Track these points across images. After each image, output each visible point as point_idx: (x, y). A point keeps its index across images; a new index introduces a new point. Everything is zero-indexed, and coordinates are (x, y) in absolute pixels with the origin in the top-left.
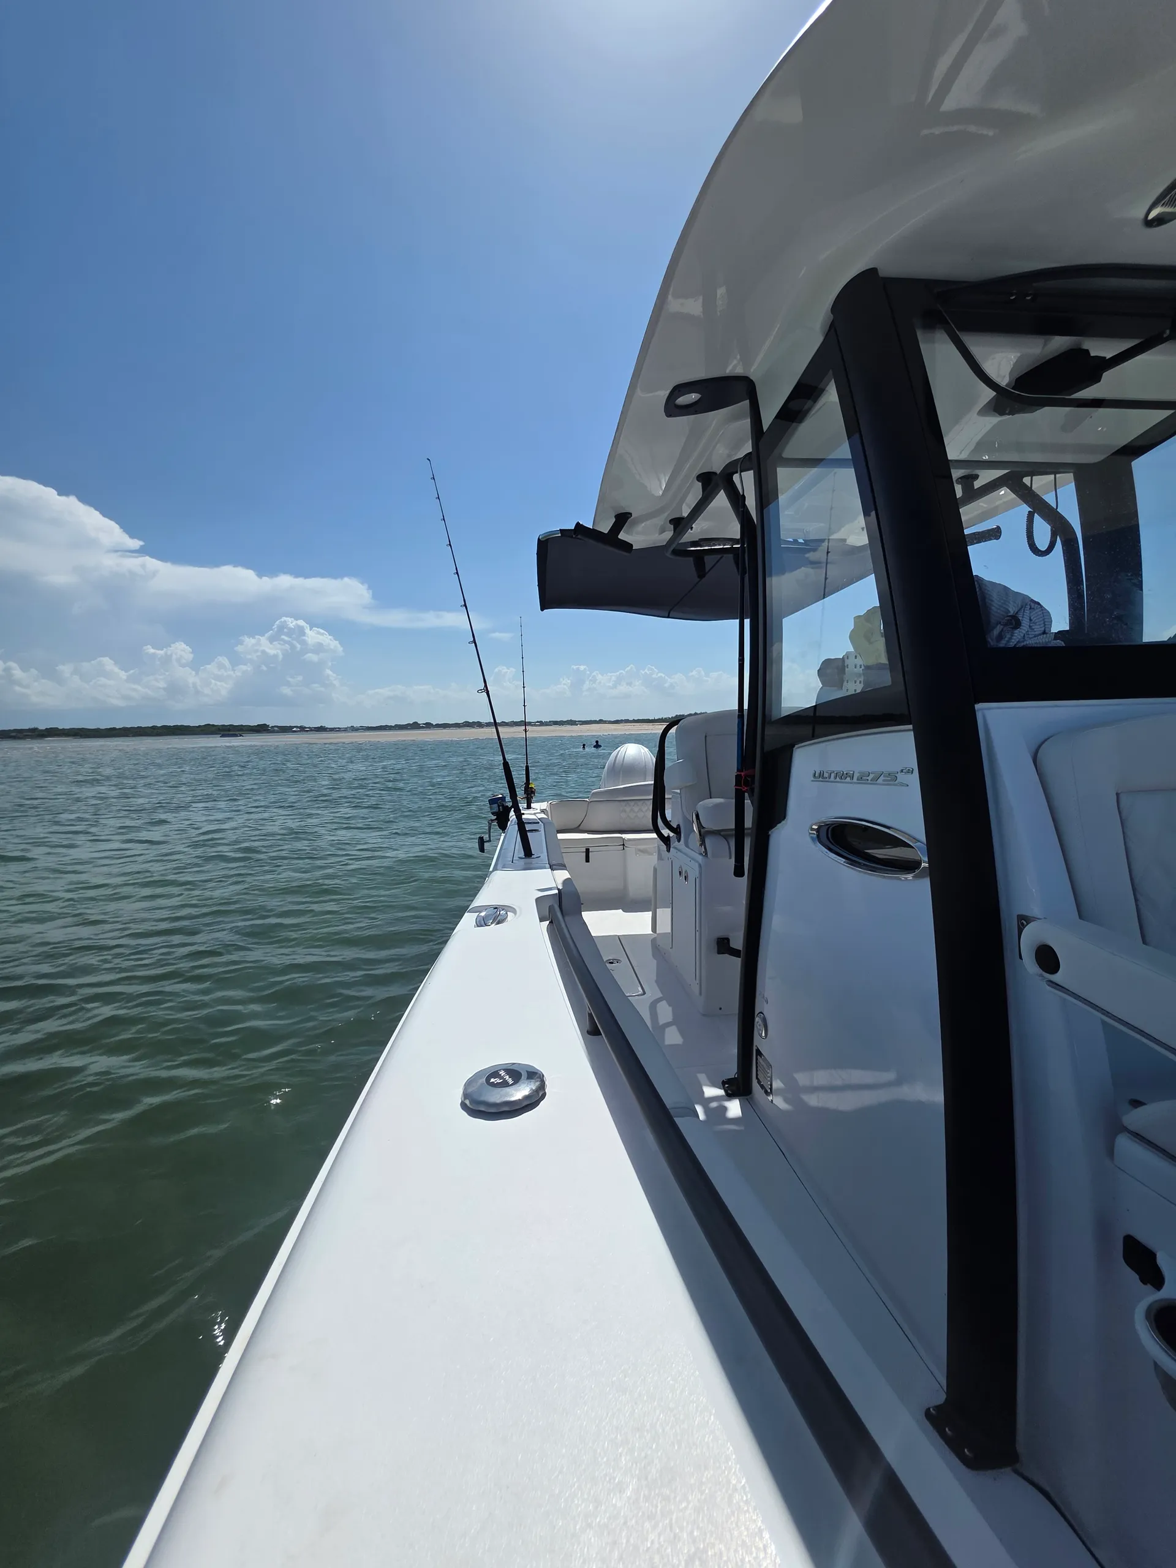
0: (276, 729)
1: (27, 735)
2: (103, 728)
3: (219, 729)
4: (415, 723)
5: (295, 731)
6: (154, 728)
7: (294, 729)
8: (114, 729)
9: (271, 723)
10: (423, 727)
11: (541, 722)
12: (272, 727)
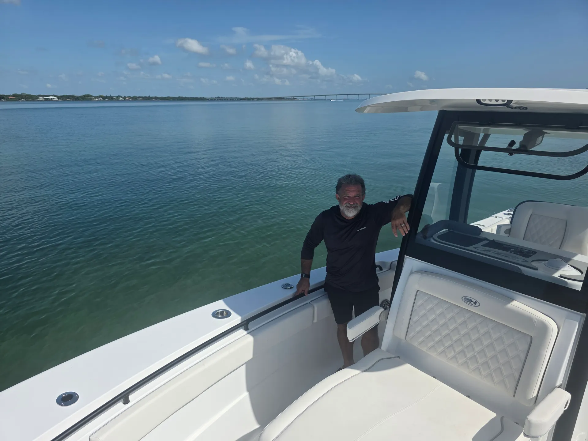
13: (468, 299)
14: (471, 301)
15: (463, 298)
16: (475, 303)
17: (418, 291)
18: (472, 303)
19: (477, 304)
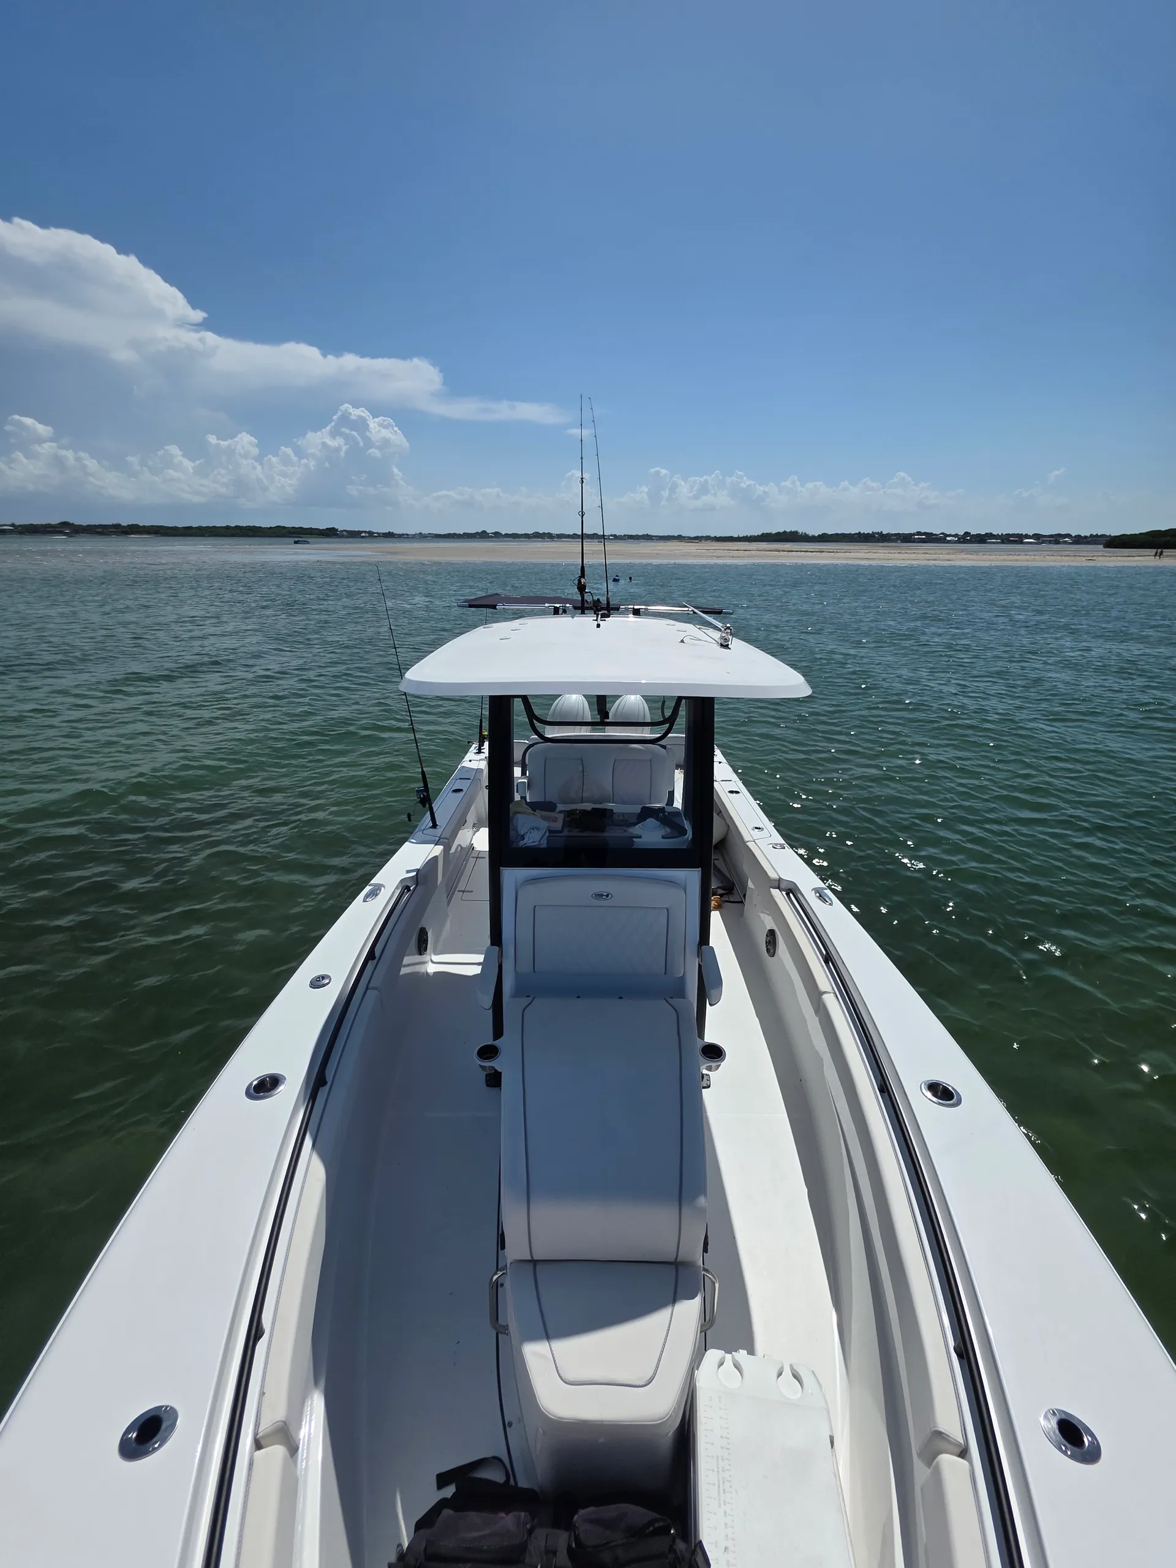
0: (345, 533)
1: (112, 532)
2: (181, 526)
3: (290, 531)
4: (484, 532)
5: (363, 537)
6: (228, 527)
7: (363, 535)
8: (190, 528)
9: (340, 527)
10: (491, 537)
11: (615, 536)
12: (341, 531)
13: (598, 895)
14: (602, 895)
15: (593, 895)
16: (607, 896)
17: (535, 906)
18: (604, 897)
19: (610, 896)
